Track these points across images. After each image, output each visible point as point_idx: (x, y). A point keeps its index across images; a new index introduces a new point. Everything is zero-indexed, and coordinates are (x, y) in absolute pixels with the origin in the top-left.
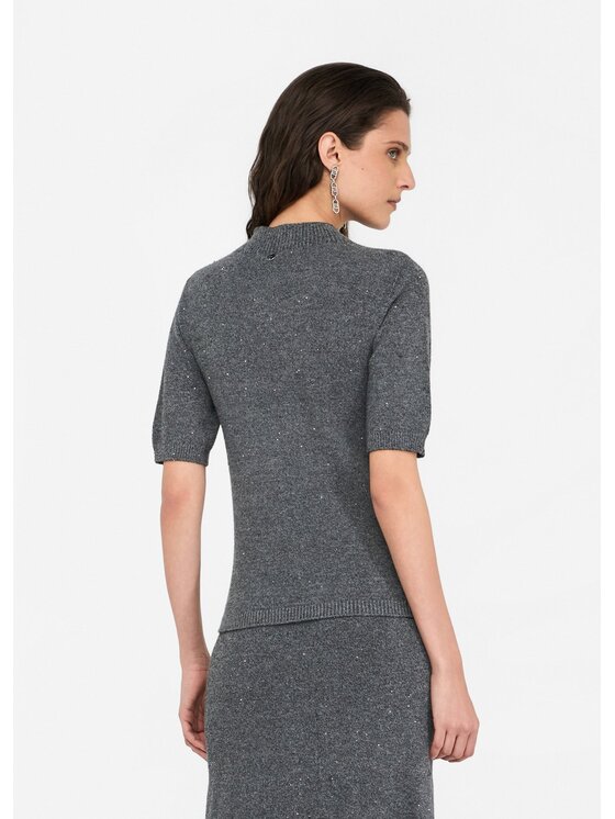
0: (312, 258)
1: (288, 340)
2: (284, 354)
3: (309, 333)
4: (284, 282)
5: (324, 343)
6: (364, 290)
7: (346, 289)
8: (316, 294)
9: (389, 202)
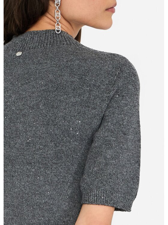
0: (51, 55)
1: (24, 115)
2: (20, 126)
3: (42, 110)
4: (26, 71)
5: (53, 118)
6: (91, 80)
7: (76, 79)
8: (51, 81)
9: (107, 10)
